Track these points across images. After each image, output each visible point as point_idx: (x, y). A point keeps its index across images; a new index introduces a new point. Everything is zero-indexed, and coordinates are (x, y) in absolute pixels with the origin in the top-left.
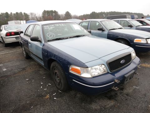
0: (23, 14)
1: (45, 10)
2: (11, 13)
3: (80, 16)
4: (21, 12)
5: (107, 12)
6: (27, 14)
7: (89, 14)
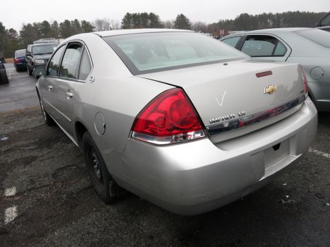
0: (81, 23)
1: (128, 14)
2: (55, 22)
3: (210, 26)
4: (76, 20)
5: (277, 14)
6: (88, 23)
7: (234, 19)
